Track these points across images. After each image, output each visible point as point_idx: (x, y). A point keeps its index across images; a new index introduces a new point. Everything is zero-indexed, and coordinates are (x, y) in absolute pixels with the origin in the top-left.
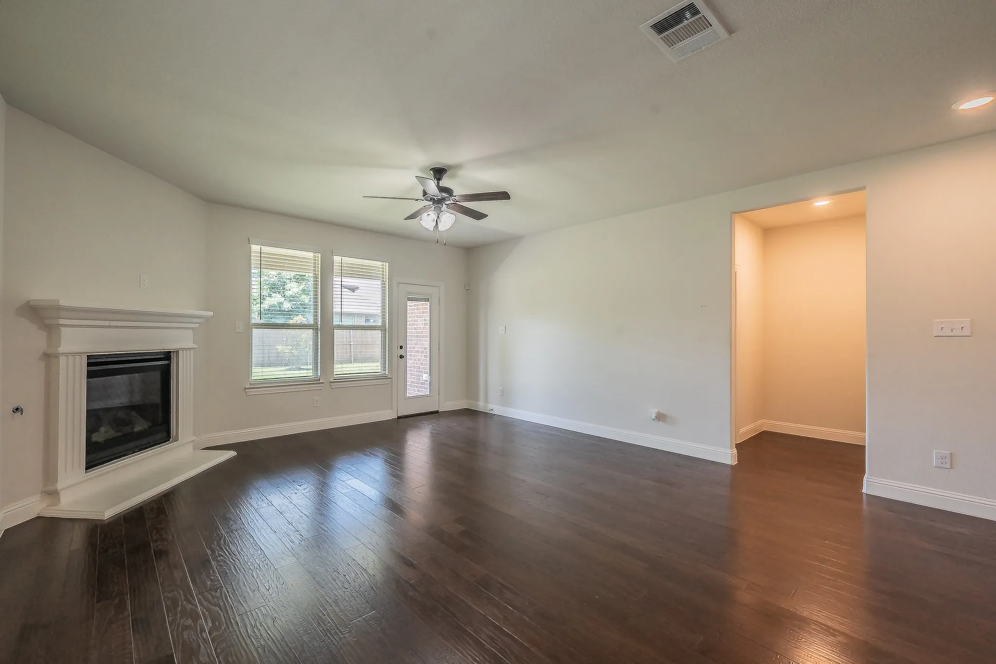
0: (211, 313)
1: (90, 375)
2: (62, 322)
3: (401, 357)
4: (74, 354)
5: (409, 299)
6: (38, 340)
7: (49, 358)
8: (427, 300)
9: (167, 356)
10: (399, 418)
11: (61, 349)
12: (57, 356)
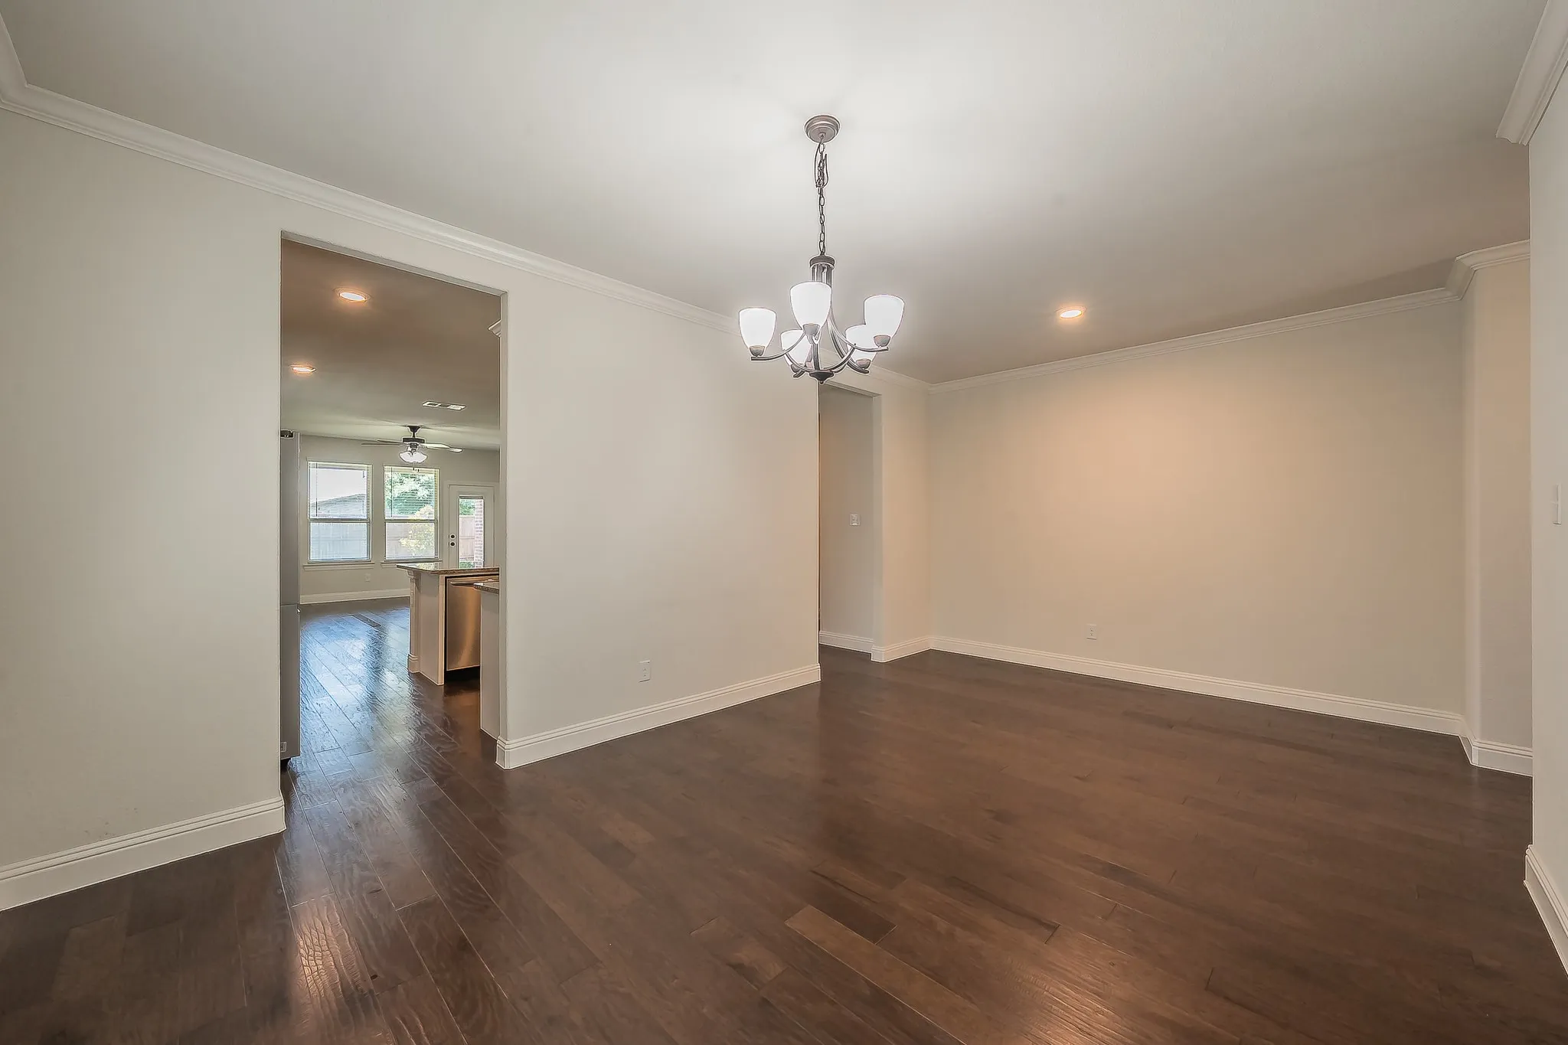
3: (453, 544)
5: (461, 497)
8: (481, 499)
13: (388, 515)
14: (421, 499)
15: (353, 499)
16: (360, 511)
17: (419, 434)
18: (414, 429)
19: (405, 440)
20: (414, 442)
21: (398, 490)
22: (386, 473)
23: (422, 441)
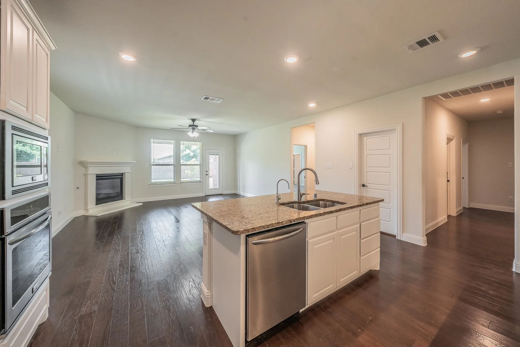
0: (136, 162)
1: (97, 180)
2: (88, 166)
3: (207, 175)
4: (92, 174)
5: (210, 155)
6: (82, 170)
7: (86, 175)
8: (218, 155)
9: (122, 174)
10: (206, 196)
11: (88, 173)
12: (88, 174)
13: (182, 162)
14: (191, 156)
15: (170, 157)
16: (171, 161)
17: (196, 123)
18: (193, 120)
19: (190, 126)
20: (193, 127)
21: (185, 153)
22: (181, 145)
23: (197, 126)
